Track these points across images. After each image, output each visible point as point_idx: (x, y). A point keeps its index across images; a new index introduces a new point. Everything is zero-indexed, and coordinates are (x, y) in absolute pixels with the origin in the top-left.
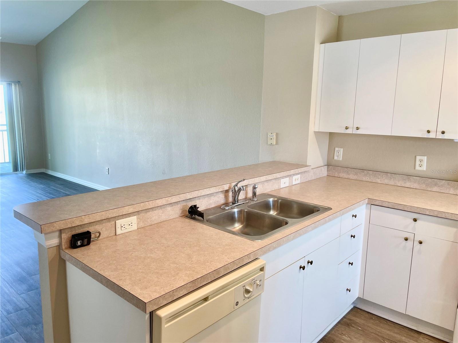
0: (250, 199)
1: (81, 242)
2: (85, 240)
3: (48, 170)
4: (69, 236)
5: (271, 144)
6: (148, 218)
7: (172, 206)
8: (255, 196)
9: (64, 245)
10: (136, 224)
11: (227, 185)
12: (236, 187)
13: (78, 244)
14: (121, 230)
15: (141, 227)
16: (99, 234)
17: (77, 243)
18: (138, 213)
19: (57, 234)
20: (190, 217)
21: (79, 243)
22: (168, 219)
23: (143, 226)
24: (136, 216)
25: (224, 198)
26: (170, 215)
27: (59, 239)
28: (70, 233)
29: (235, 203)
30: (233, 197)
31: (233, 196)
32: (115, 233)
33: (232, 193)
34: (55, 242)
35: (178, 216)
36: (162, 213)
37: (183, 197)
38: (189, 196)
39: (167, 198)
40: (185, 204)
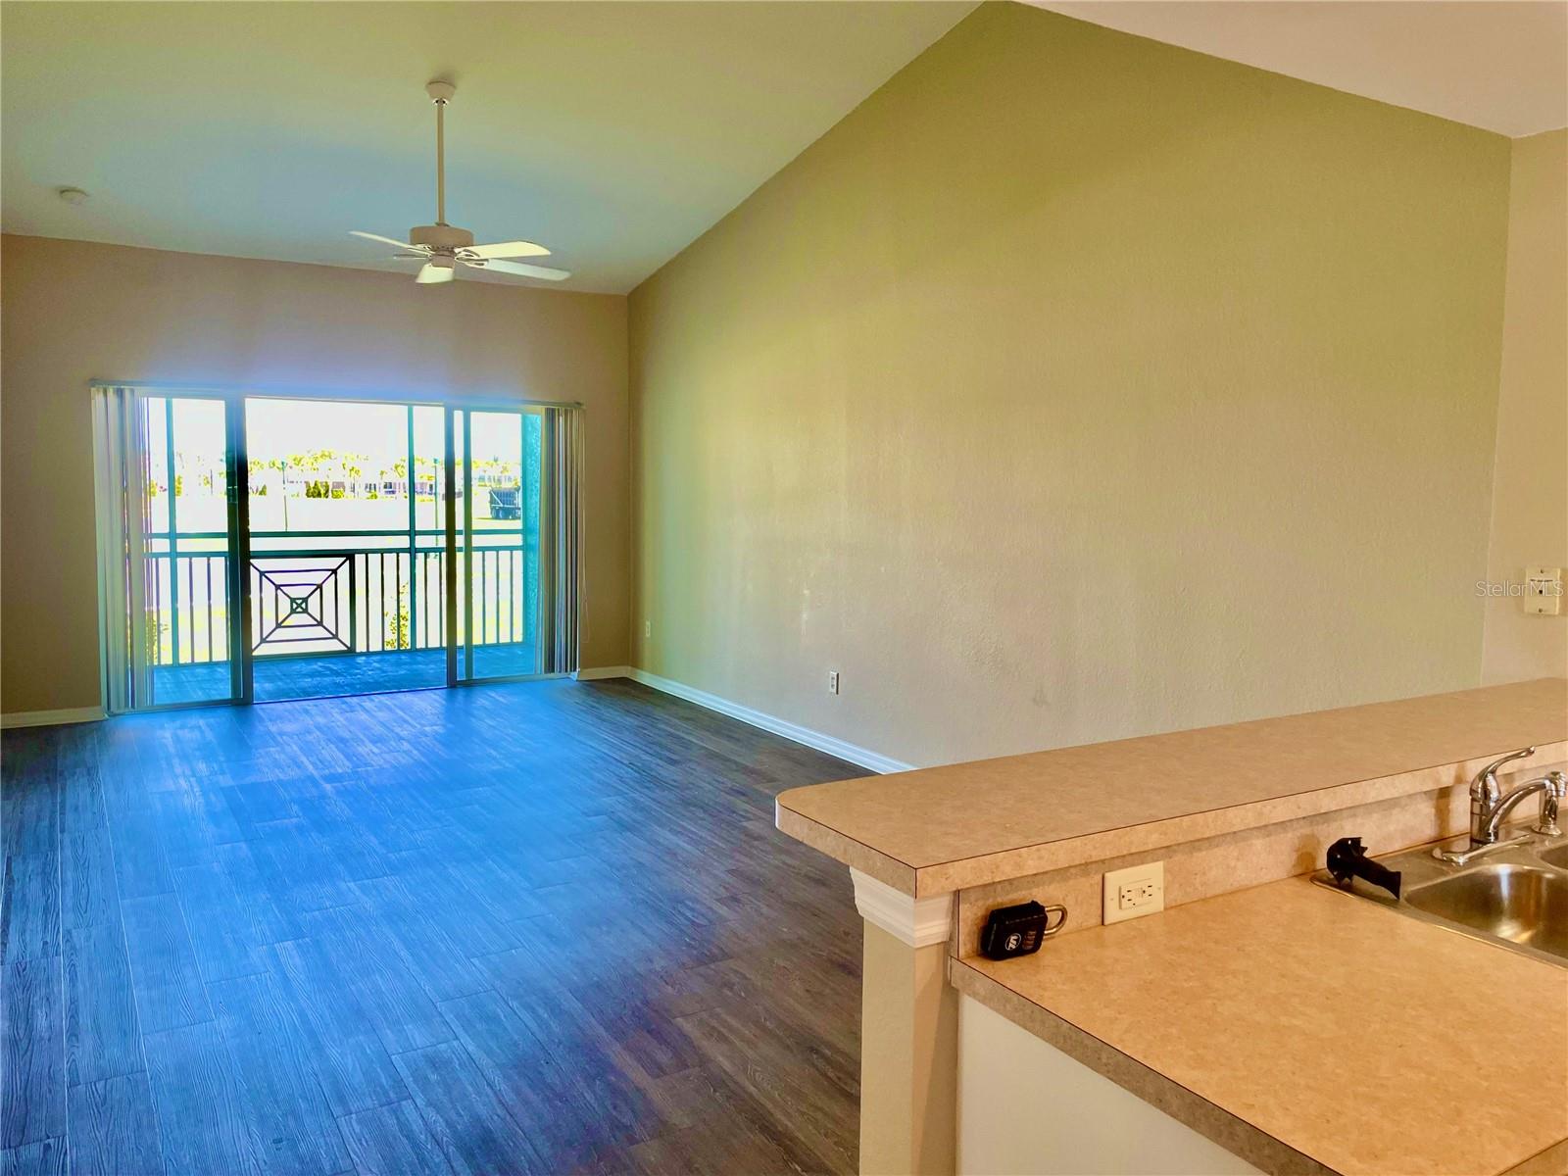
0: (1529, 828)
1: (1017, 940)
2: (1031, 933)
3: (639, 671)
4: (979, 914)
5: (1540, 611)
6: (1196, 874)
7: (1268, 836)
8: (1554, 819)
9: (965, 945)
10: (1162, 890)
11: (1448, 769)
12: (1490, 778)
13: (1010, 945)
14: (1120, 907)
15: (1174, 904)
16: (1063, 914)
17: (1009, 942)
18: (1166, 851)
19: (945, 902)
20: (1336, 883)
21: (1013, 943)
22: (1255, 883)
23: (1179, 903)
24: (1160, 864)
25: (1433, 818)
26: (1262, 869)
27: (949, 920)
28: (980, 903)
29: (1486, 842)
30: (1476, 819)
31: (1477, 810)
32: (1100, 920)
33: (1473, 800)
34: (935, 930)
35: (1285, 876)
36: (1238, 859)
37: (1306, 804)
38: (1326, 802)
39: (1259, 805)
40: (1307, 831)
